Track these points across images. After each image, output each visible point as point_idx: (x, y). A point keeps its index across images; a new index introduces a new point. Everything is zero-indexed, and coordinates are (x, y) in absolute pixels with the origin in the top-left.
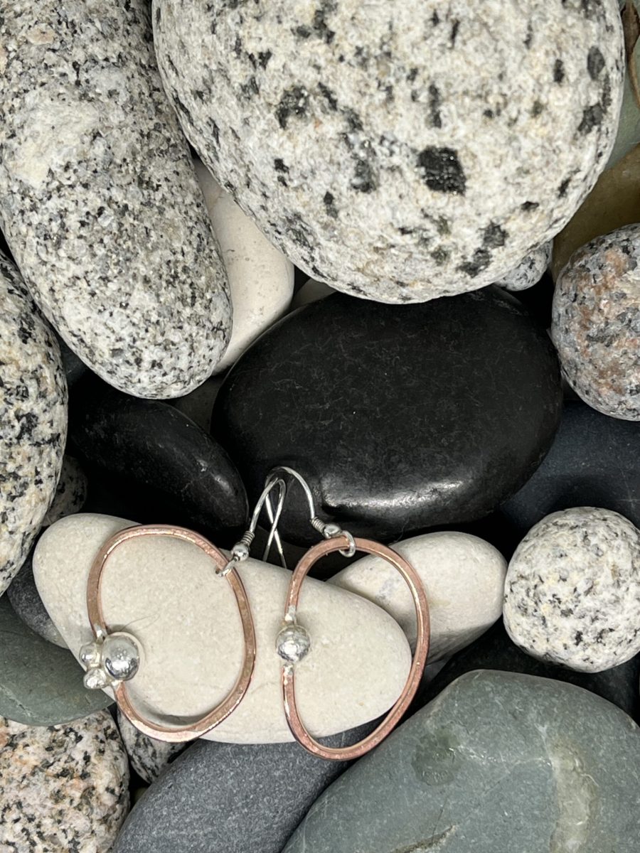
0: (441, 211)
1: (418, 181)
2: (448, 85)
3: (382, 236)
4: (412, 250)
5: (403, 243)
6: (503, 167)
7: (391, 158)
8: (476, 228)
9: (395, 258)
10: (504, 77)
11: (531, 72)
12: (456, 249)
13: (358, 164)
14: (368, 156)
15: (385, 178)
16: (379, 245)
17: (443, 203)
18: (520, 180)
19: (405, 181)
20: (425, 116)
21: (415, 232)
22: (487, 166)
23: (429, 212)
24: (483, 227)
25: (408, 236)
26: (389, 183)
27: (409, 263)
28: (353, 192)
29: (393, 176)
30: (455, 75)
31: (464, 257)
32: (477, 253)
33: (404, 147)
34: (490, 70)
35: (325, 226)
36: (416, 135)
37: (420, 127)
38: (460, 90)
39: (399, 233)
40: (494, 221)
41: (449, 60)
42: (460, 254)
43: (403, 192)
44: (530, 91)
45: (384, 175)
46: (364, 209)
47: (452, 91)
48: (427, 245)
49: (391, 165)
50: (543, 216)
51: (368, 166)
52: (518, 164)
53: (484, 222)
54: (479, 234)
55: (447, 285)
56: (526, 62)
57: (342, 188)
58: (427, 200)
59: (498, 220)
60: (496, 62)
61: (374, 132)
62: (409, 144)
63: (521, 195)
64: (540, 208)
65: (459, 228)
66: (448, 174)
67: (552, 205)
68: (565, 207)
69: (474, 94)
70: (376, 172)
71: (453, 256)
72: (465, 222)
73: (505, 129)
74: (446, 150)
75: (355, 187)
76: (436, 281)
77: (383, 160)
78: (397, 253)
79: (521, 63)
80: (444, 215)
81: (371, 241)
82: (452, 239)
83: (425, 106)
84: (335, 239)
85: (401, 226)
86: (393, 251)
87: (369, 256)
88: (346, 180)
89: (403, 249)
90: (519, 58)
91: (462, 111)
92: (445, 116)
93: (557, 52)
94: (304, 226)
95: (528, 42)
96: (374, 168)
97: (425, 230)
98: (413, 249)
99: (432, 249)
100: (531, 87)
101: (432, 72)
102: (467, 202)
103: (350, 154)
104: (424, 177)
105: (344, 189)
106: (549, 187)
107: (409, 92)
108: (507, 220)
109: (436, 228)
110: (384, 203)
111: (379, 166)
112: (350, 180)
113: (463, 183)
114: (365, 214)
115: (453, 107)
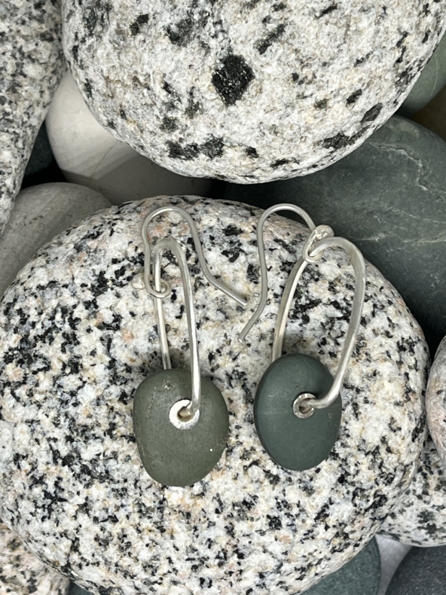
0: (203, 101)
1: (211, 69)
2: (292, 35)
3: (149, 75)
4: (157, 103)
5: (157, 94)
6: (267, 115)
7: (211, 38)
8: (210, 132)
9: (141, 96)
10: (326, 67)
11: (342, 81)
12: (184, 130)
13: (186, 20)
14: (198, 22)
15: (193, 46)
16: (141, 79)
17: (210, 97)
18: (267, 132)
19: (203, 60)
20: (260, 37)
21: (173, 96)
22: (261, 105)
23: (196, 93)
24: (214, 135)
25: (165, 93)
26: (193, 50)
27: (145, 108)
28: (163, 33)
29: (200, 50)
30: (302, 35)
31: (181, 140)
32: (191, 146)
33: (227, 41)
34: (324, 54)
35: (119, 32)
36: (242, 42)
37: (250, 40)
38: (296, 46)
39: (162, 85)
40: (225, 139)
41: (309, 22)
42: (181, 136)
43: (196, 65)
44: (330, 90)
45: (195, 43)
46: (160, 49)
47: (290, 41)
48: (170, 110)
49: (206, 42)
50: (251, 166)
51: (191, 27)
52: (277, 123)
53: (219, 133)
54: (208, 137)
55: (149, 145)
56: (345, 73)
57: (160, 22)
58: (204, 85)
59: (227, 141)
60: (332, 52)
61: (219, 12)
62: (232, 43)
63: (257, 141)
64: (256, 160)
65: (201, 121)
66: (234, 85)
67: (263, 165)
68: (266, 174)
69: (301, 57)
70: (192, 36)
71: (177, 132)
72: (208, 121)
73: (294, 95)
74: (249, 70)
75: (169, 30)
76: (146, 135)
77: (205, 35)
78: (146, 94)
79: (343, 69)
80: (202, 104)
81: (139, 71)
82: (189, 123)
83: (267, 32)
84: (116, 46)
85: (169, 82)
86: (145, 91)
87: (125, 78)
88: (169, 21)
89: (153, 96)
90: (344, 66)
91: (283, 59)
92: (271, 51)
93: (365, 85)
94: (104, 17)
95: (358, 62)
96: (193, 33)
97: (179, 100)
98: (159, 104)
99: (169, 115)
100: (333, 89)
101: (292, 18)
102: (224, 112)
103: (189, 9)
104: (217, 70)
105: (160, 24)
106: (274, 154)
107: (266, 14)
108: (232, 146)
109: (188, 106)
110: (176, 59)
111: (198, 35)
112: (172, 24)
113: (236, 99)
114: (157, 52)
115: (281, 51)
